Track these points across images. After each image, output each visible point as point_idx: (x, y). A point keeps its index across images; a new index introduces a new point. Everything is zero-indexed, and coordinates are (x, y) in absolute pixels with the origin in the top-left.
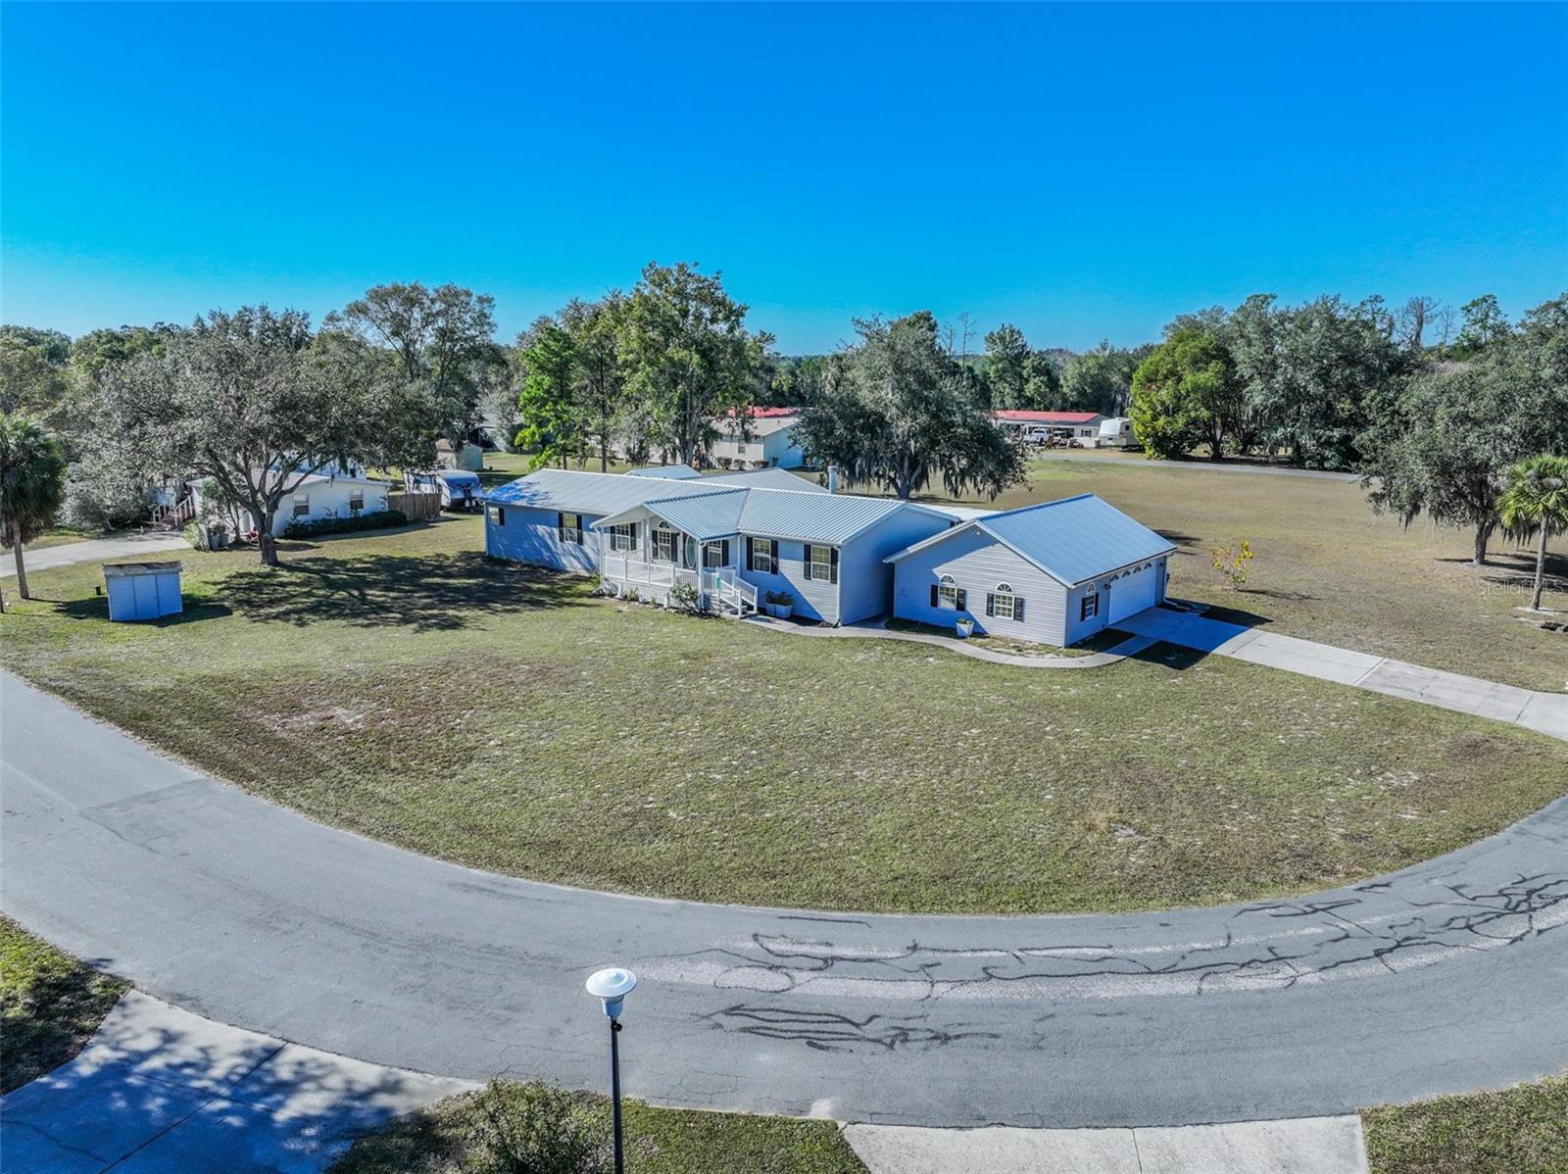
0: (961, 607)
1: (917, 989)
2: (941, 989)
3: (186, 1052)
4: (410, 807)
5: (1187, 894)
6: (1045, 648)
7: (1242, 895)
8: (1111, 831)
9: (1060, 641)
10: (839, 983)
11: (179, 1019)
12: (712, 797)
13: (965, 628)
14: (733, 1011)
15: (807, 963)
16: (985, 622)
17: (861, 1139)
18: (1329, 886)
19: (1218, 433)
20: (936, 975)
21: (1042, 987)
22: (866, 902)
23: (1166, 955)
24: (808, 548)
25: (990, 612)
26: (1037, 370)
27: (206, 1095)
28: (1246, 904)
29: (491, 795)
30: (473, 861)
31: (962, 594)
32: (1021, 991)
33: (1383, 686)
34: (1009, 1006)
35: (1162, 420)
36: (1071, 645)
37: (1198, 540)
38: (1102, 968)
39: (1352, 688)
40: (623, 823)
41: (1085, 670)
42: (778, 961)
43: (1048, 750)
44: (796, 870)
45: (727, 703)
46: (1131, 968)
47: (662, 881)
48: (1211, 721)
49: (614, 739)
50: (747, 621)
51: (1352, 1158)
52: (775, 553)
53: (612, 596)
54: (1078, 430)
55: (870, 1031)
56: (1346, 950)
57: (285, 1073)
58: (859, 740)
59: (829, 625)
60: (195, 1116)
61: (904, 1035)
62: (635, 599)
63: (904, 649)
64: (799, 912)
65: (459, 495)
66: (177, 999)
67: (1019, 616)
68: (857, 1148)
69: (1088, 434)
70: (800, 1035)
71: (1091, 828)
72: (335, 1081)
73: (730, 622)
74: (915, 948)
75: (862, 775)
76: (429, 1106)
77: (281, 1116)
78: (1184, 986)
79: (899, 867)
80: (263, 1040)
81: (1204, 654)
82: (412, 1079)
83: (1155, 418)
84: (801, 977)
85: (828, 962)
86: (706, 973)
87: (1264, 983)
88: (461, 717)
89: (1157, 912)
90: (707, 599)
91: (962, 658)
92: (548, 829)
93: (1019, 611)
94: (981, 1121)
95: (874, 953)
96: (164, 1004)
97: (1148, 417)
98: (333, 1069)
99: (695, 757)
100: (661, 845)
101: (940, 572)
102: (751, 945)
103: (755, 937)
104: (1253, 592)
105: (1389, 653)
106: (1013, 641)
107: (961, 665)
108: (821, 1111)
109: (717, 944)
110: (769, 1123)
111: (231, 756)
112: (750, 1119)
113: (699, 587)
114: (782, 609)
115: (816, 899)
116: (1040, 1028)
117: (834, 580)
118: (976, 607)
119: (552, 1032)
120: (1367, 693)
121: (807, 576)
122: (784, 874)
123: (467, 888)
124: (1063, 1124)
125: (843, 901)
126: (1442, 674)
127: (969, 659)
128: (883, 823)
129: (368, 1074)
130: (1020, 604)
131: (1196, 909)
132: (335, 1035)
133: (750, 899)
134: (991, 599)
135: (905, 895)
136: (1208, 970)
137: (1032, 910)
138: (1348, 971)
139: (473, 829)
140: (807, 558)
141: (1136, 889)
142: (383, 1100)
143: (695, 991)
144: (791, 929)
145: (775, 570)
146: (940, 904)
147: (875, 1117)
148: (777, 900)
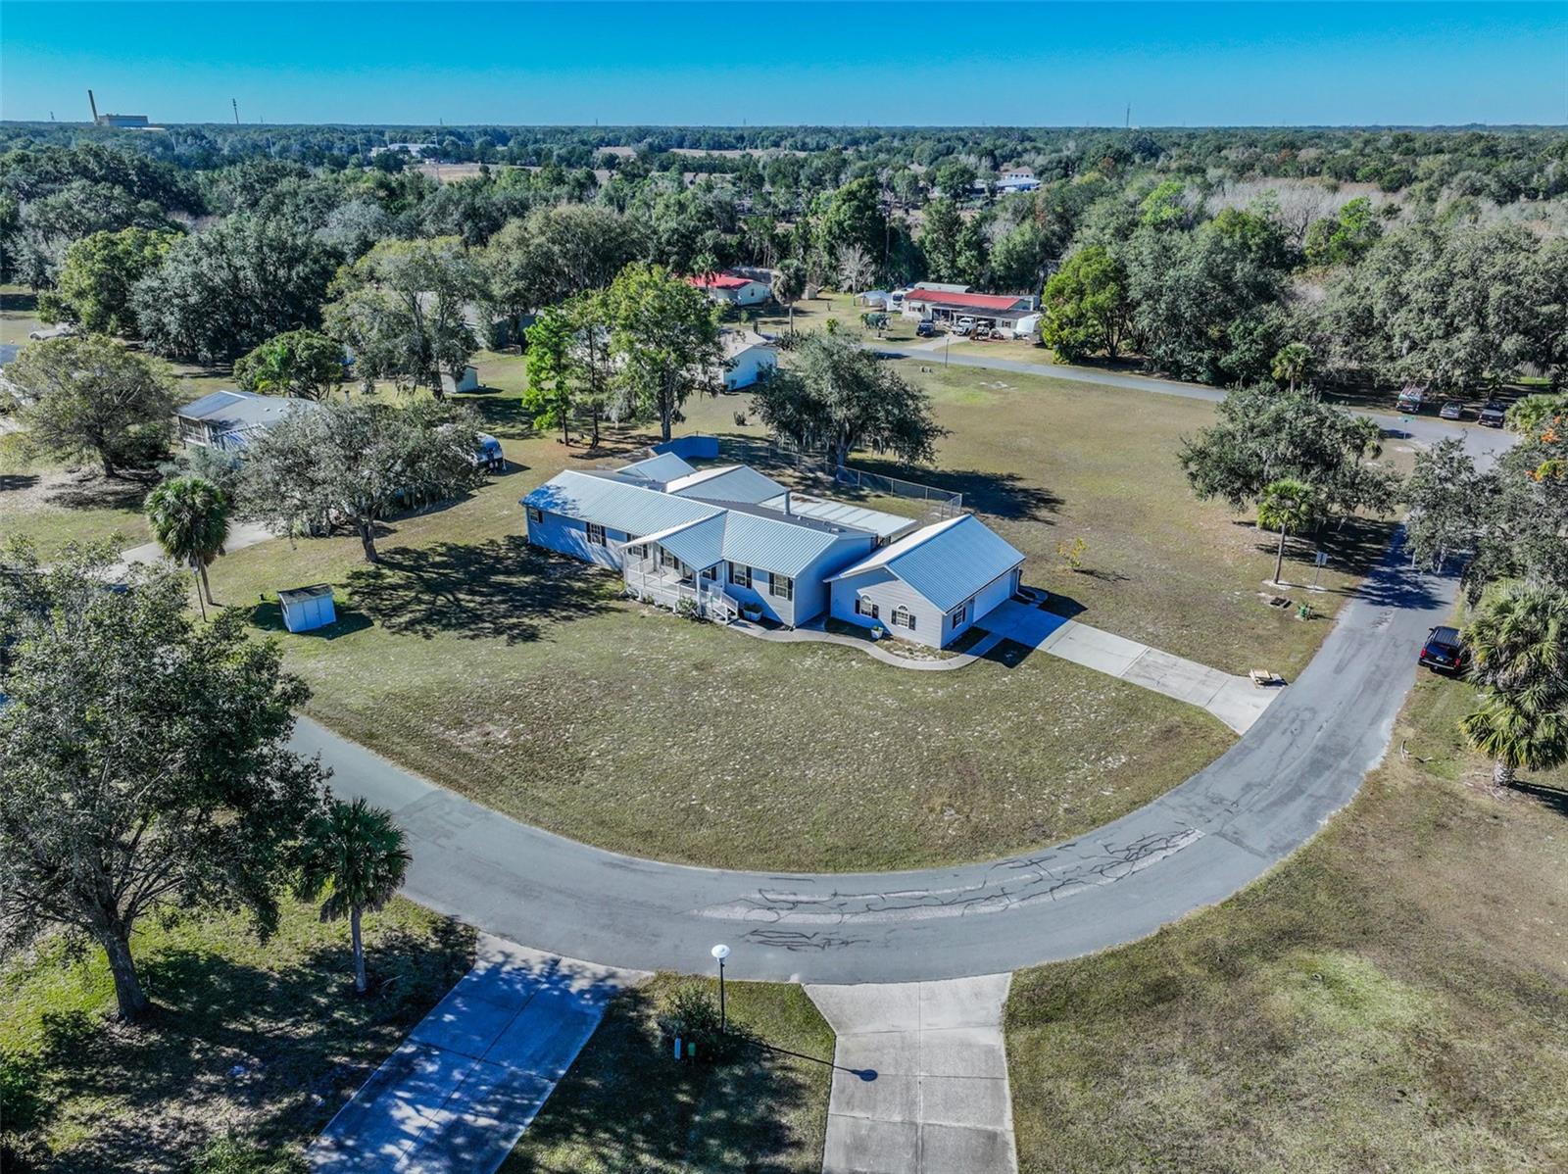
0: (875, 616)
1: (835, 918)
2: (847, 917)
3: (518, 964)
4: (563, 808)
5: (972, 855)
6: (929, 650)
7: (1000, 854)
8: (942, 812)
9: (937, 645)
10: (800, 916)
11: (509, 946)
12: (728, 795)
13: (877, 634)
14: (754, 933)
15: (785, 905)
16: (891, 628)
17: (811, 990)
18: (1046, 846)
19: (1116, 338)
20: (845, 909)
21: (892, 914)
22: (812, 867)
23: (952, 894)
24: (772, 576)
25: (894, 621)
26: (968, 244)
27: (537, 982)
28: (1000, 860)
29: (604, 797)
30: (611, 846)
31: (876, 608)
32: (882, 917)
33: (1138, 676)
34: (876, 926)
35: (1066, 332)
36: (944, 648)
37: (1062, 502)
38: (922, 903)
39: (1117, 679)
40: (682, 815)
41: (950, 672)
42: (772, 905)
43: (917, 748)
44: (777, 847)
45: (728, 713)
46: (935, 902)
47: (710, 859)
48: (1018, 716)
49: (665, 749)
50: (732, 626)
51: (1003, 991)
52: (749, 575)
53: (635, 598)
54: (999, 320)
55: (815, 941)
56: (1038, 888)
57: (565, 971)
58: (808, 744)
59: (788, 628)
60: (538, 991)
61: (829, 942)
62: (652, 603)
63: (837, 652)
64: (780, 874)
65: (485, 458)
66: (503, 936)
67: (912, 626)
68: (809, 995)
69: (1008, 325)
70: (784, 944)
71: (932, 810)
72: (588, 974)
73: (719, 627)
74: (835, 895)
75: (810, 773)
76: (633, 983)
77: (573, 990)
78: (956, 912)
79: (830, 841)
80: (550, 955)
81: (1030, 649)
82: (621, 972)
83: (1061, 327)
84: (783, 913)
85: (795, 904)
86: (739, 913)
87: (993, 909)
88: (567, 731)
89: (954, 868)
90: (703, 608)
91: (875, 661)
92: (644, 822)
93: (912, 623)
94: (860, 981)
95: (816, 899)
96: (498, 939)
97: (1055, 326)
98: (585, 969)
99: (713, 763)
100: (704, 831)
101: (862, 592)
102: (758, 896)
103: (760, 891)
104: (1083, 572)
105: (1153, 641)
106: (909, 643)
107: (873, 668)
108: (794, 979)
109: (742, 896)
110: (774, 985)
111: (444, 770)
112: (766, 984)
113: (696, 598)
114: (756, 616)
115: (787, 865)
116: (888, 936)
117: (790, 598)
118: (885, 617)
119: (676, 947)
120: (1125, 684)
121: (772, 592)
122: (771, 849)
123: (613, 865)
124: (892, 981)
125: (800, 866)
126: (1182, 661)
127: (879, 662)
128: (821, 811)
129: (601, 970)
130: (913, 619)
131: (973, 864)
132: (581, 952)
133: (753, 867)
134: (894, 613)
135: (833, 860)
136: (969, 902)
137: (893, 868)
138: (1033, 901)
139: (602, 823)
140: (772, 582)
141: (948, 852)
142: (611, 982)
143: (735, 923)
144: (778, 885)
145: (749, 585)
146: (849, 865)
147: (817, 981)
148: (766, 867)
